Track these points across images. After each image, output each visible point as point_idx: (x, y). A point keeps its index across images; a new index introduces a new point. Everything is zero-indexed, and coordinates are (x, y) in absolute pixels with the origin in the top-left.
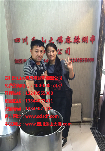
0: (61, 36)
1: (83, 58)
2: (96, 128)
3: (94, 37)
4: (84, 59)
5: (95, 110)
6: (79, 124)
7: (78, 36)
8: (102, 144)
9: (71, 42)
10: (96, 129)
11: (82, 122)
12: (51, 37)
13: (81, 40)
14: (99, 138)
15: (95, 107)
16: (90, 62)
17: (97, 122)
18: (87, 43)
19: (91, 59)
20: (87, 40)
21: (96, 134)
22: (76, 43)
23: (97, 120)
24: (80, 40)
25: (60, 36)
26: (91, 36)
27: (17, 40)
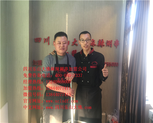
3: (118, 41)
4: (109, 63)
7: (102, 40)
9: (95, 45)
12: (75, 39)
13: (105, 44)
16: (114, 66)
18: (111, 47)
19: (115, 63)
20: (111, 45)
22: (101, 46)
26: (115, 41)
27: (38, 40)
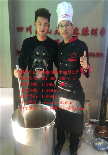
1: (92, 52)
5: (102, 110)
9: (79, 34)
22: (85, 35)
24: (88, 33)
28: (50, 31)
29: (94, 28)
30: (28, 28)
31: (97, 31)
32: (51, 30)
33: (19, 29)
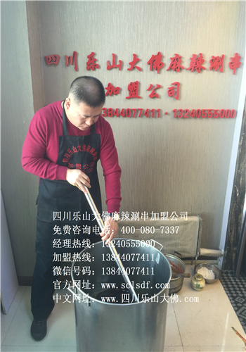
0: (159, 53)
1: (210, 108)
2: (231, 273)
3: (240, 57)
4: (212, 112)
5: (231, 231)
6: (190, 262)
7: (201, 54)
8: (243, 308)
9: (184, 68)
10: (229, 275)
11: (198, 259)
12: (134, 55)
13: (207, 65)
14: (237, 294)
15: (230, 224)
17: (234, 259)
18: (222, 71)
19: (228, 111)
20: (221, 66)
21: (230, 286)
22: (195, 70)
23: (234, 255)
24: (204, 66)
25: (156, 54)
26: (233, 57)
27: (51, 60)
28: (118, 63)
29: (216, 56)
30: (69, 58)
31: (222, 62)
32: (120, 61)
33: (51, 59)
